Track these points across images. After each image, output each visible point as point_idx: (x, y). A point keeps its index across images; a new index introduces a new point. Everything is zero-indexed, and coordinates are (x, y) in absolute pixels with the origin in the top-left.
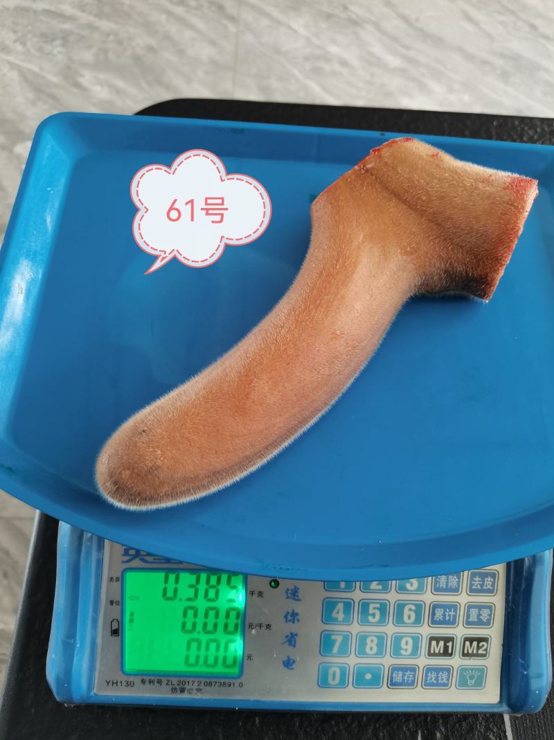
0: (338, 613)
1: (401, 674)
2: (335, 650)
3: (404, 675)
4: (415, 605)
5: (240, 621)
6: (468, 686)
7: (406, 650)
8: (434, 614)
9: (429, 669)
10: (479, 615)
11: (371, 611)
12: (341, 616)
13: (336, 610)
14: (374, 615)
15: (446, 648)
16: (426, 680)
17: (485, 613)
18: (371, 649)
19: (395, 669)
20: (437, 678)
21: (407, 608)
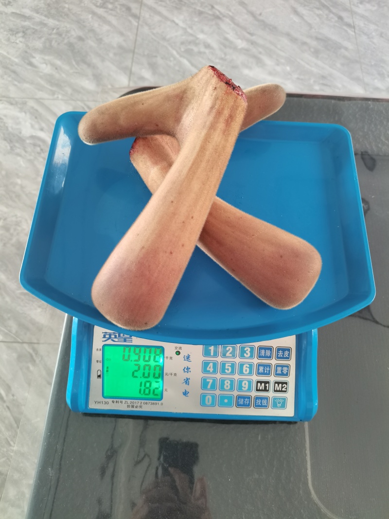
0: (210, 368)
1: (242, 400)
2: (209, 387)
3: (244, 401)
4: (249, 364)
5: (161, 372)
6: (278, 407)
7: (245, 388)
8: (259, 369)
9: (257, 398)
10: (282, 370)
11: (227, 367)
12: (211, 370)
13: (209, 366)
14: (228, 369)
15: (265, 387)
16: (256, 404)
17: (285, 369)
18: (227, 386)
19: (239, 397)
20: (261, 403)
21: (245, 366)
